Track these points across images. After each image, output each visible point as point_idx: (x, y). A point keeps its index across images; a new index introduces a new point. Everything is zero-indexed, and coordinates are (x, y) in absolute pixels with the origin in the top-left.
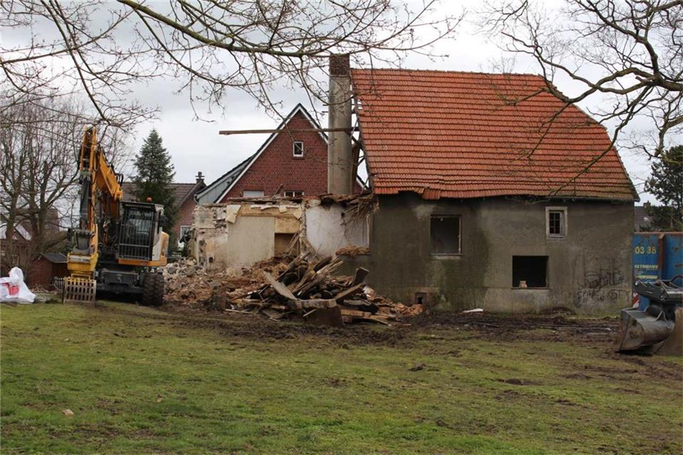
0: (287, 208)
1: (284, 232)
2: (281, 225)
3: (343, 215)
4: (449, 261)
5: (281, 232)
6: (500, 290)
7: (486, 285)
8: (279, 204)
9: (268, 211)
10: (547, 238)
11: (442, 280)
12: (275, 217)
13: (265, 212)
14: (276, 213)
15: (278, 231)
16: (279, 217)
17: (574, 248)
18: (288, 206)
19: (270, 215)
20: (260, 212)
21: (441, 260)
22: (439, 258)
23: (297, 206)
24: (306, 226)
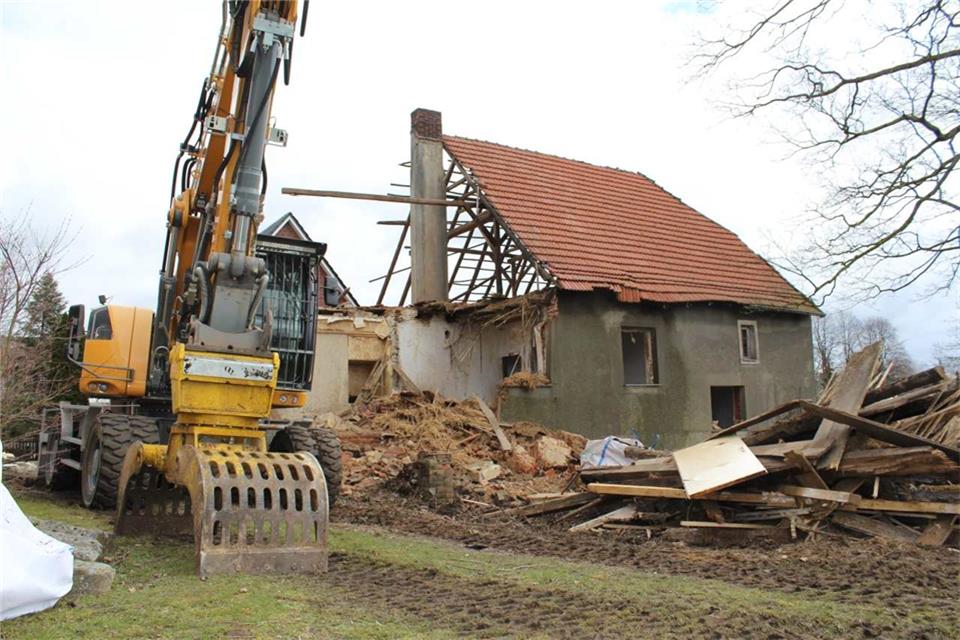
0: (365, 321)
1: (362, 358)
2: (357, 348)
3: (447, 333)
4: (646, 395)
5: (358, 358)
6: (701, 434)
7: (686, 428)
8: (352, 314)
9: (337, 326)
10: (742, 362)
11: (639, 424)
12: (348, 335)
13: (332, 327)
14: (348, 329)
15: (355, 356)
16: (353, 336)
17: (766, 377)
18: (368, 319)
19: (341, 333)
20: (326, 327)
21: (637, 394)
22: (634, 391)
23: (379, 320)
24: (398, 349)
